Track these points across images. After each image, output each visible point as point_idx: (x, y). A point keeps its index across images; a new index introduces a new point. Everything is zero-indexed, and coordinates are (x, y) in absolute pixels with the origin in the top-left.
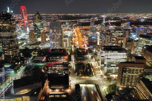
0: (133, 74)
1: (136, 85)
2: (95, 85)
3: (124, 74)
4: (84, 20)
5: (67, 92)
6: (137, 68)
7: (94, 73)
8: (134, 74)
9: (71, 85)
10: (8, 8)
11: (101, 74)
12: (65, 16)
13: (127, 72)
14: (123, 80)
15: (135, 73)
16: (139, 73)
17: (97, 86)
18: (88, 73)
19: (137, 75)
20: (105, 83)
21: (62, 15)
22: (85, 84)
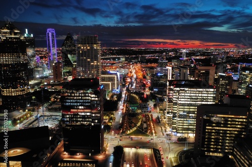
0: (225, 129)
1: (233, 150)
2: (154, 149)
3: (207, 127)
4: (150, 55)
5: (97, 159)
6: (233, 116)
7: (154, 130)
8: (229, 129)
9: (108, 149)
10: (26, 30)
11: (167, 133)
12: (121, 50)
13: (214, 125)
14: (206, 140)
15: (229, 126)
16: (239, 126)
17: (156, 152)
18: (143, 130)
19: (234, 129)
20: (173, 147)
21: (117, 48)
22: (135, 148)
